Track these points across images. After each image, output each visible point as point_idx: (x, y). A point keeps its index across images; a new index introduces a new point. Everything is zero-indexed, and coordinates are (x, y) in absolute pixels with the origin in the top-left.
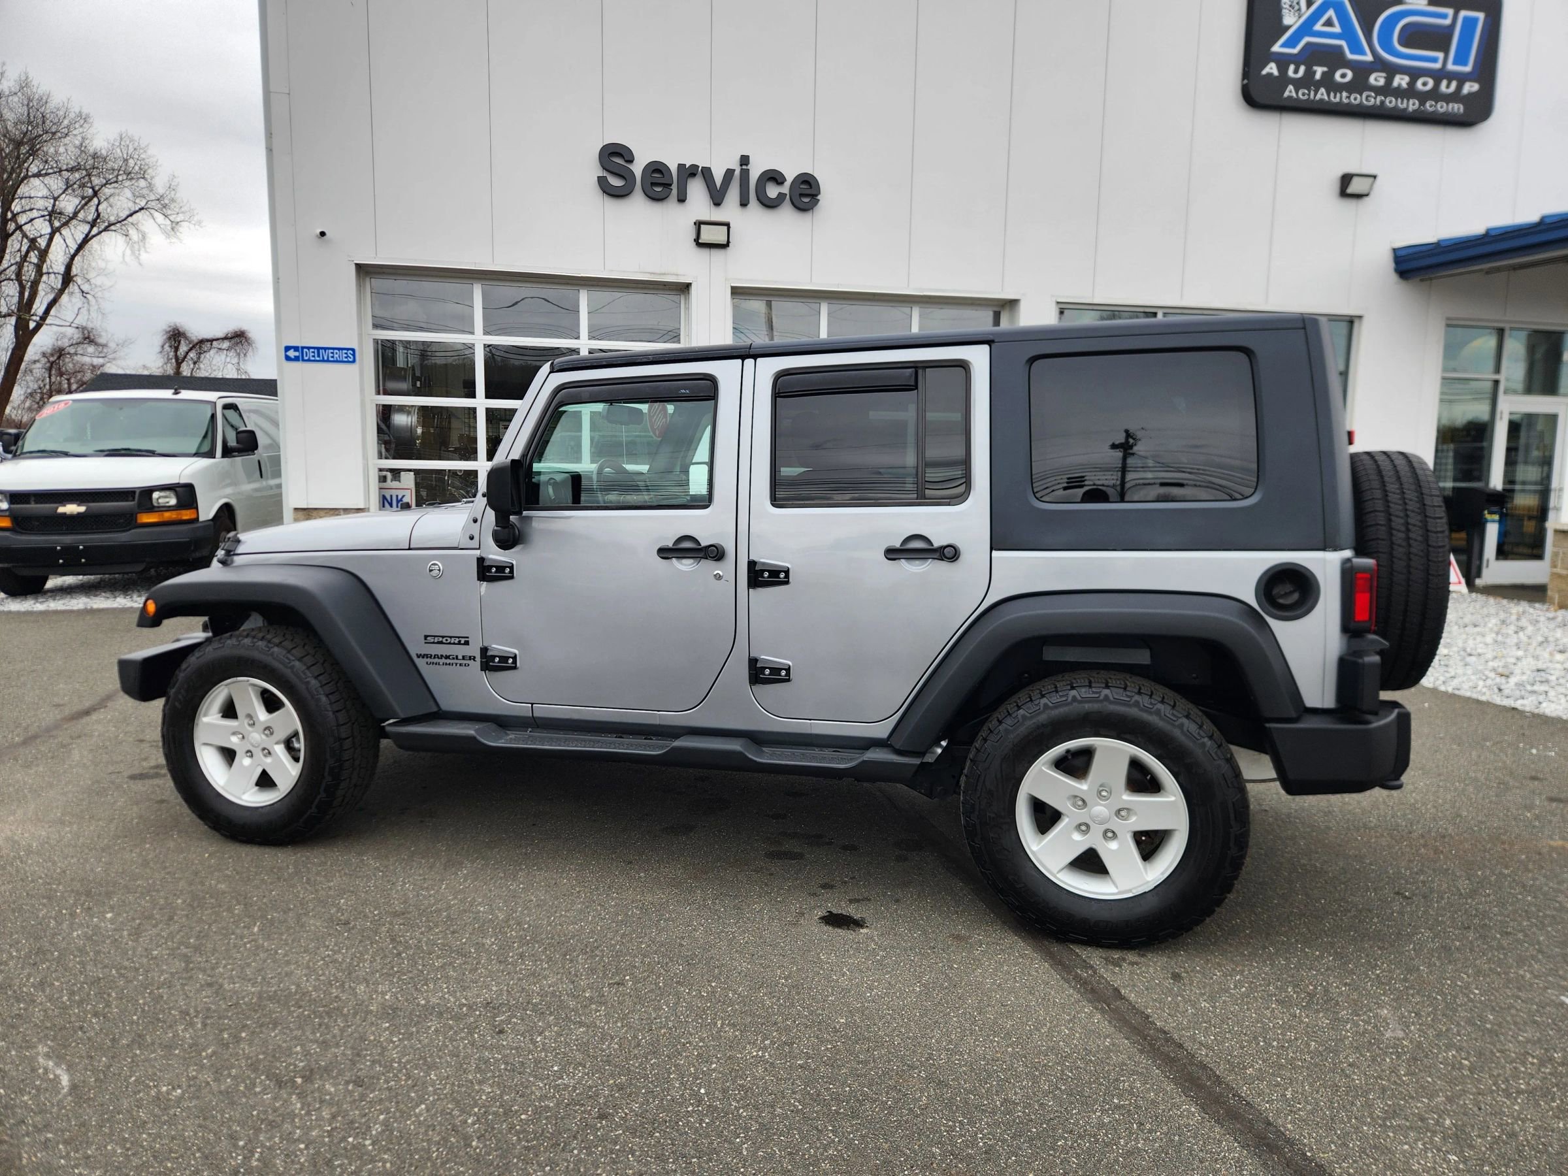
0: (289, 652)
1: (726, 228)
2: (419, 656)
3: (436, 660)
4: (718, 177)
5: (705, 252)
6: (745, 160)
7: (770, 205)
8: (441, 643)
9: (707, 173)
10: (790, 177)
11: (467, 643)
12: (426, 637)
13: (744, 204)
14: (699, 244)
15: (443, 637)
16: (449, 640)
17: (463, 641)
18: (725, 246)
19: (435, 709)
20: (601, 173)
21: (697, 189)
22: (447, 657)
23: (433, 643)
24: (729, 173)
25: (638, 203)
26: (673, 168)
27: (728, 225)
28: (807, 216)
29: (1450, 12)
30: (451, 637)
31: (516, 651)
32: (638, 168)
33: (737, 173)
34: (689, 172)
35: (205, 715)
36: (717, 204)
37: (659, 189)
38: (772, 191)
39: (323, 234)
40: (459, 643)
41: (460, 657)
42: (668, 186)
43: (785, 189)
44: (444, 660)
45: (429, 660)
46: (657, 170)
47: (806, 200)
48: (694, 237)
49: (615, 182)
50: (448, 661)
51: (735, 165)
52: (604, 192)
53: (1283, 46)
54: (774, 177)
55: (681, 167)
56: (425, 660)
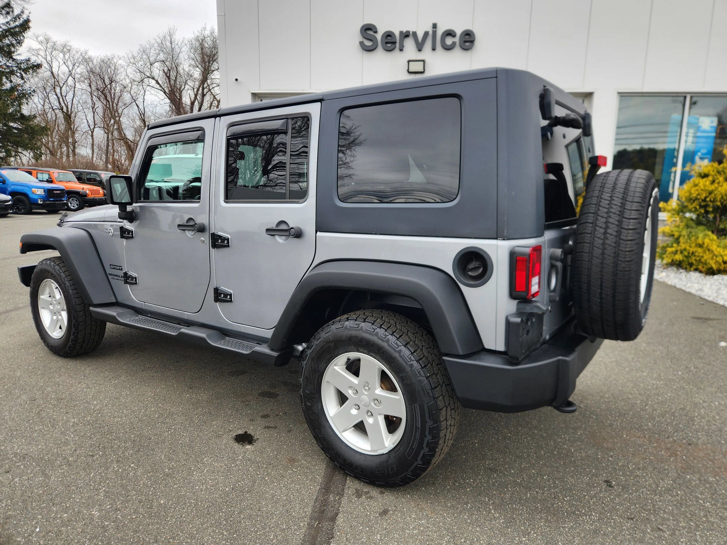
1: (422, 63)
2: (109, 274)
4: (420, 36)
6: (435, 26)
7: (448, 48)
8: (115, 268)
9: (415, 34)
10: (459, 32)
11: (122, 269)
12: (110, 265)
13: (434, 49)
14: (409, 72)
15: (115, 266)
18: (423, 72)
19: (114, 301)
20: (361, 39)
21: (409, 44)
22: (115, 275)
23: (112, 268)
24: (426, 34)
25: (380, 53)
27: (423, 61)
28: (468, 53)
30: (117, 266)
31: (136, 275)
32: (379, 36)
33: (431, 33)
34: (406, 35)
35: (42, 295)
36: (420, 50)
37: (389, 45)
38: (449, 41)
39: (236, 80)
40: (120, 269)
41: (119, 276)
42: (394, 43)
43: (457, 39)
45: (112, 276)
46: (389, 35)
47: (467, 44)
48: (407, 69)
49: (368, 43)
50: (117, 278)
51: (430, 30)
52: (363, 49)
54: (450, 33)
55: (401, 33)
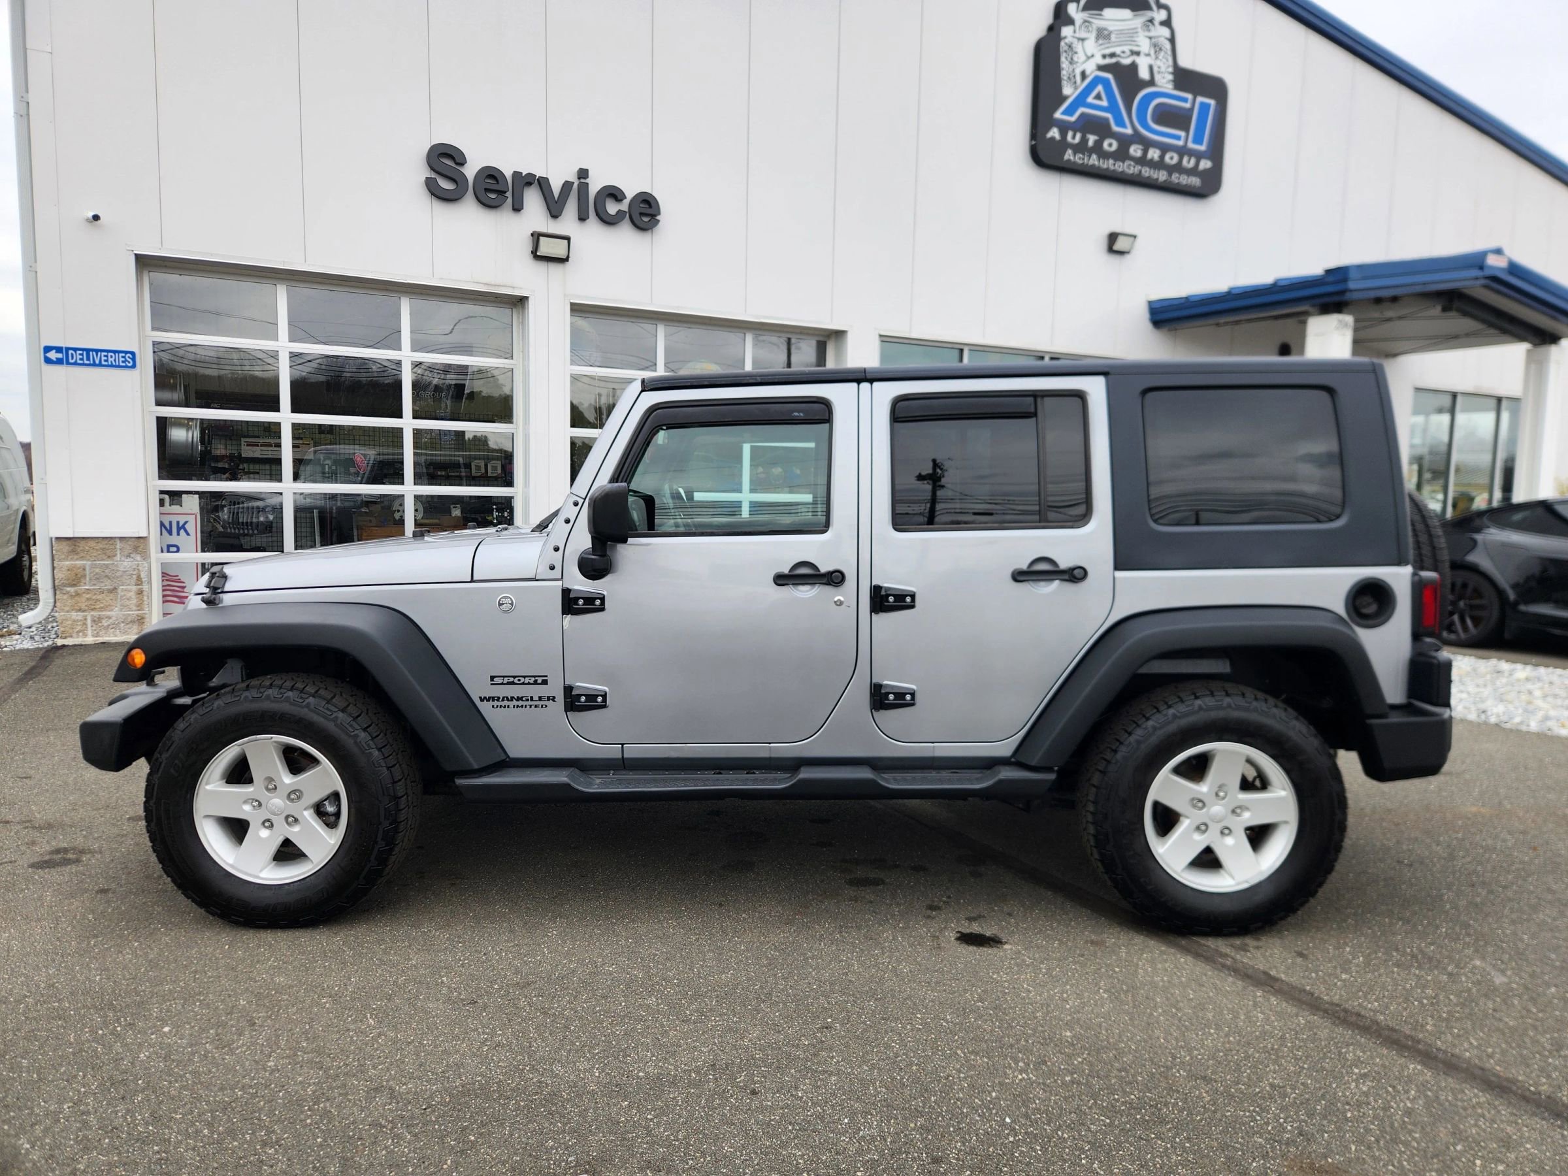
0: (328, 702)
1: (566, 241)
2: (482, 699)
3: (506, 703)
4: (556, 186)
5: (542, 266)
6: (583, 174)
7: (609, 221)
8: (513, 683)
9: (543, 184)
10: (630, 194)
11: (545, 682)
12: (492, 678)
13: (582, 218)
14: (536, 256)
15: (514, 677)
16: (522, 680)
17: (540, 680)
18: (563, 260)
19: (503, 757)
20: (428, 174)
21: (533, 200)
22: (519, 699)
23: (502, 684)
24: (567, 186)
25: (468, 213)
26: (508, 174)
27: (568, 239)
28: (647, 236)
29: (1189, 96)
30: (524, 677)
31: (606, 689)
33: (575, 186)
34: (526, 181)
35: (207, 784)
36: (555, 216)
37: (493, 196)
38: (612, 208)
39: (96, 218)
40: (535, 683)
41: (536, 698)
42: (502, 193)
43: (624, 206)
44: (515, 703)
45: (496, 703)
46: (491, 176)
47: (646, 219)
48: (532, 248)
49: (445, 185)
50: (520, 703)
51: (572, 177)
52: (432, 194)
53: (1064, 113)
54: (614, 194)
55: (516, 175)
56: (491, 703)
